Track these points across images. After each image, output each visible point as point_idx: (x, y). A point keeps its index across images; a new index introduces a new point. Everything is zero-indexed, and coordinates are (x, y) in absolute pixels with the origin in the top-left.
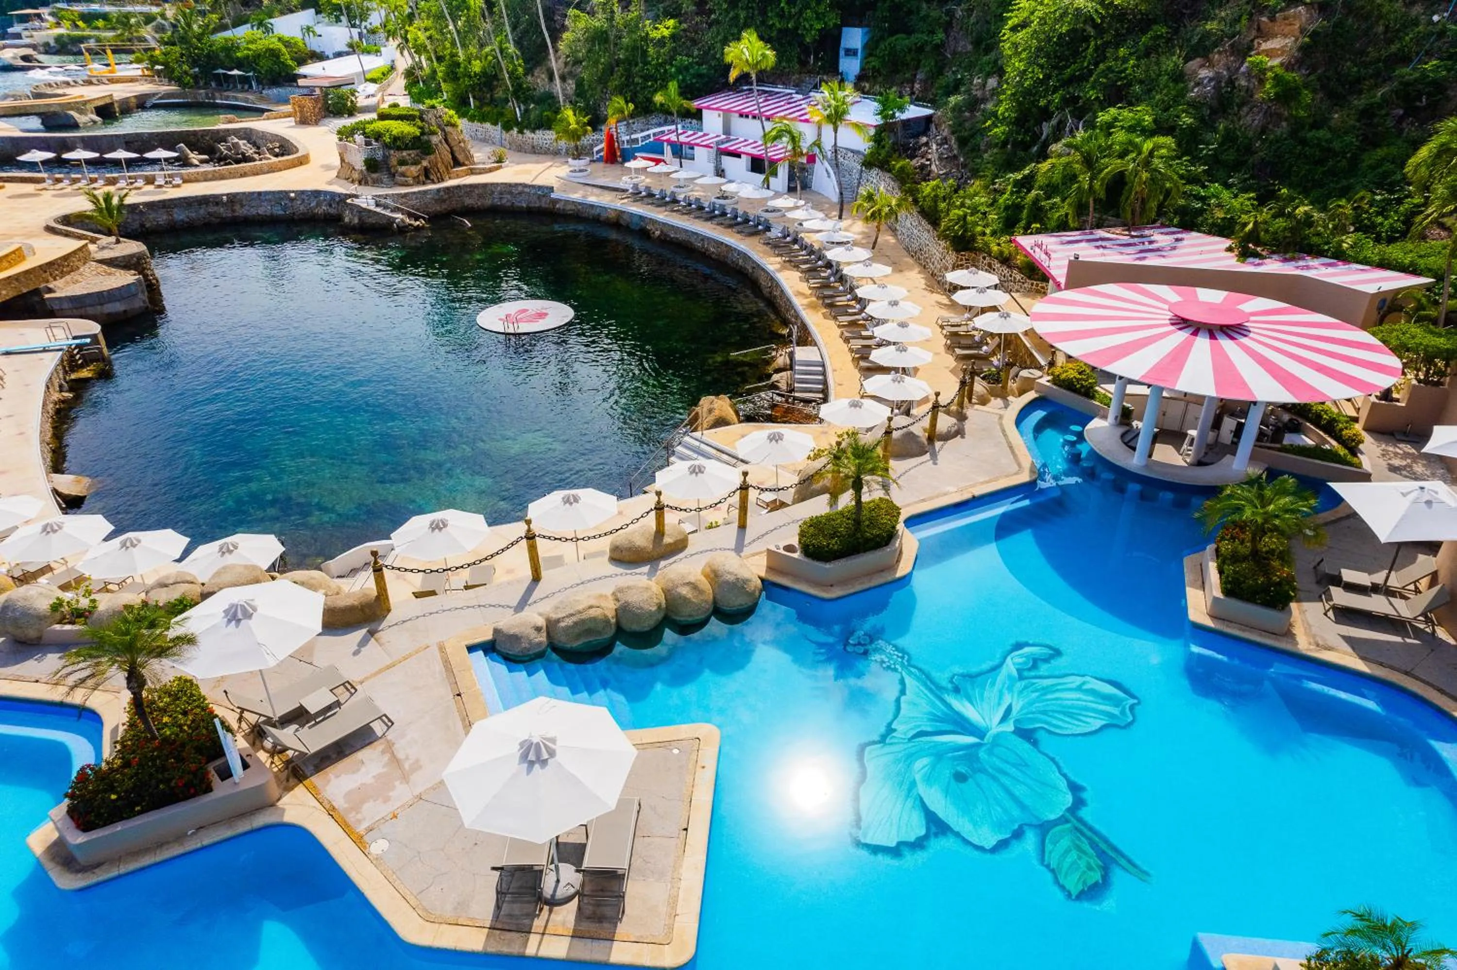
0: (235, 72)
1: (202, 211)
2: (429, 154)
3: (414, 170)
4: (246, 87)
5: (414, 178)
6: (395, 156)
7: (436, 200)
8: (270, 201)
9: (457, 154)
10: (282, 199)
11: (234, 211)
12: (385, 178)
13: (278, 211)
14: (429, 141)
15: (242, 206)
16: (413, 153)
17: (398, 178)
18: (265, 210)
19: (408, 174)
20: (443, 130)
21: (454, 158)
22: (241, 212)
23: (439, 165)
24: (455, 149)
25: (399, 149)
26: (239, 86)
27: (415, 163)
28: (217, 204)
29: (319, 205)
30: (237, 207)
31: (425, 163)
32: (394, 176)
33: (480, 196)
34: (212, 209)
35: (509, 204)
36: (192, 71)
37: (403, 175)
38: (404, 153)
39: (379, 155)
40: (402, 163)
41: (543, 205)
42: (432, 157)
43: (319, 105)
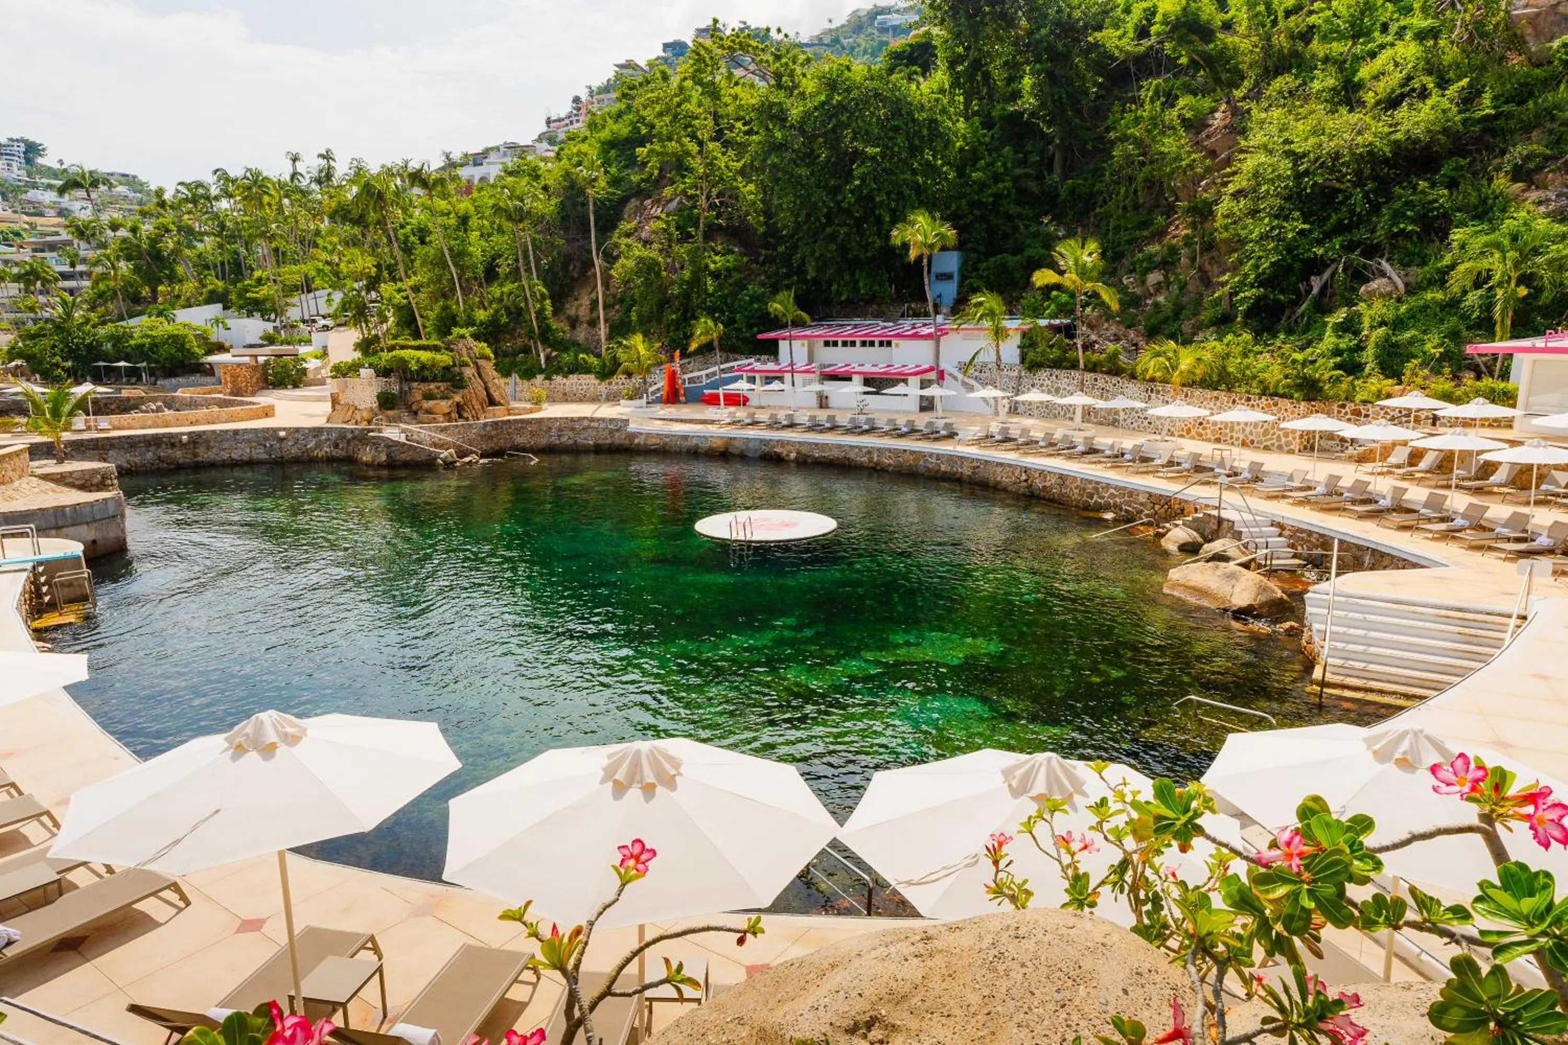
0: (122, 364)
1: (149, 455)
2: (463, 387)
3: (444, 406)
4: (134, 380)
5: (444, 415)
6: (418, 390)
7: (482, 436)
8: (249, 441)
9: (492, 391)
10: (267, 439)
11: (196, 455)
12: (405, 416)
13: (260, 454)
14: (461, 374)
15: (209, 448)
16: (443, 386)
17: (420, 414)
18: (240, 452)
19: (436, 410)
20: (476, 364)
21: (489, 395)
22: (204, 455)
23: (474, 401)
24: (490, 385)
25: (424, 380)
26: (124, 380)
27: (445, 397)
28: (173, 445)
29: (318, 446)
30: (201, 450)
31: (458, 398)
32: (416, 413)
33: (533, 434)
34: (164, 452)
35: (571, 442)
36: (64, 364)
37: (429, 412)
38: (432, 386)
39: (395, 389)
40: (429, 396)
41: (617, 442)
42: (466, 391)
43: (258, 375)
